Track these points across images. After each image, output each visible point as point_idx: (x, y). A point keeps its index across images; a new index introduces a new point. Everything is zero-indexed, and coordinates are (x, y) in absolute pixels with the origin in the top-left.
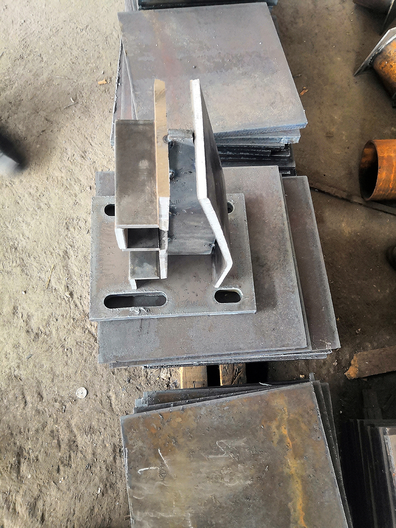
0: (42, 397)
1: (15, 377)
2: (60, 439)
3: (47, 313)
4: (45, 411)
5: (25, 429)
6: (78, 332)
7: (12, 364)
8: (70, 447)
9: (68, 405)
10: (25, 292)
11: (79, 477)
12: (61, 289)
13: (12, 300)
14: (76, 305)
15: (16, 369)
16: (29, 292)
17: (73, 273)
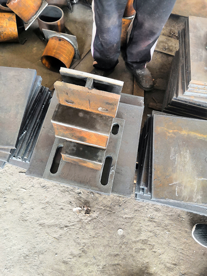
0: (117, 254)
1: (103, 268)
2: (140, 248)
3: (73, 243)
4: (125, 254)
5: (131, 267)
6: (88, 227)
7: (96, 269)
8: (145, 243)
9: (125, 241)
10: (56, 254)
11: (160, 242)
12: (61, 232)
13: (58, 263)
14: (73, 225)
15: (99, 267)
16: (57, 251)
17: (54, 223)
